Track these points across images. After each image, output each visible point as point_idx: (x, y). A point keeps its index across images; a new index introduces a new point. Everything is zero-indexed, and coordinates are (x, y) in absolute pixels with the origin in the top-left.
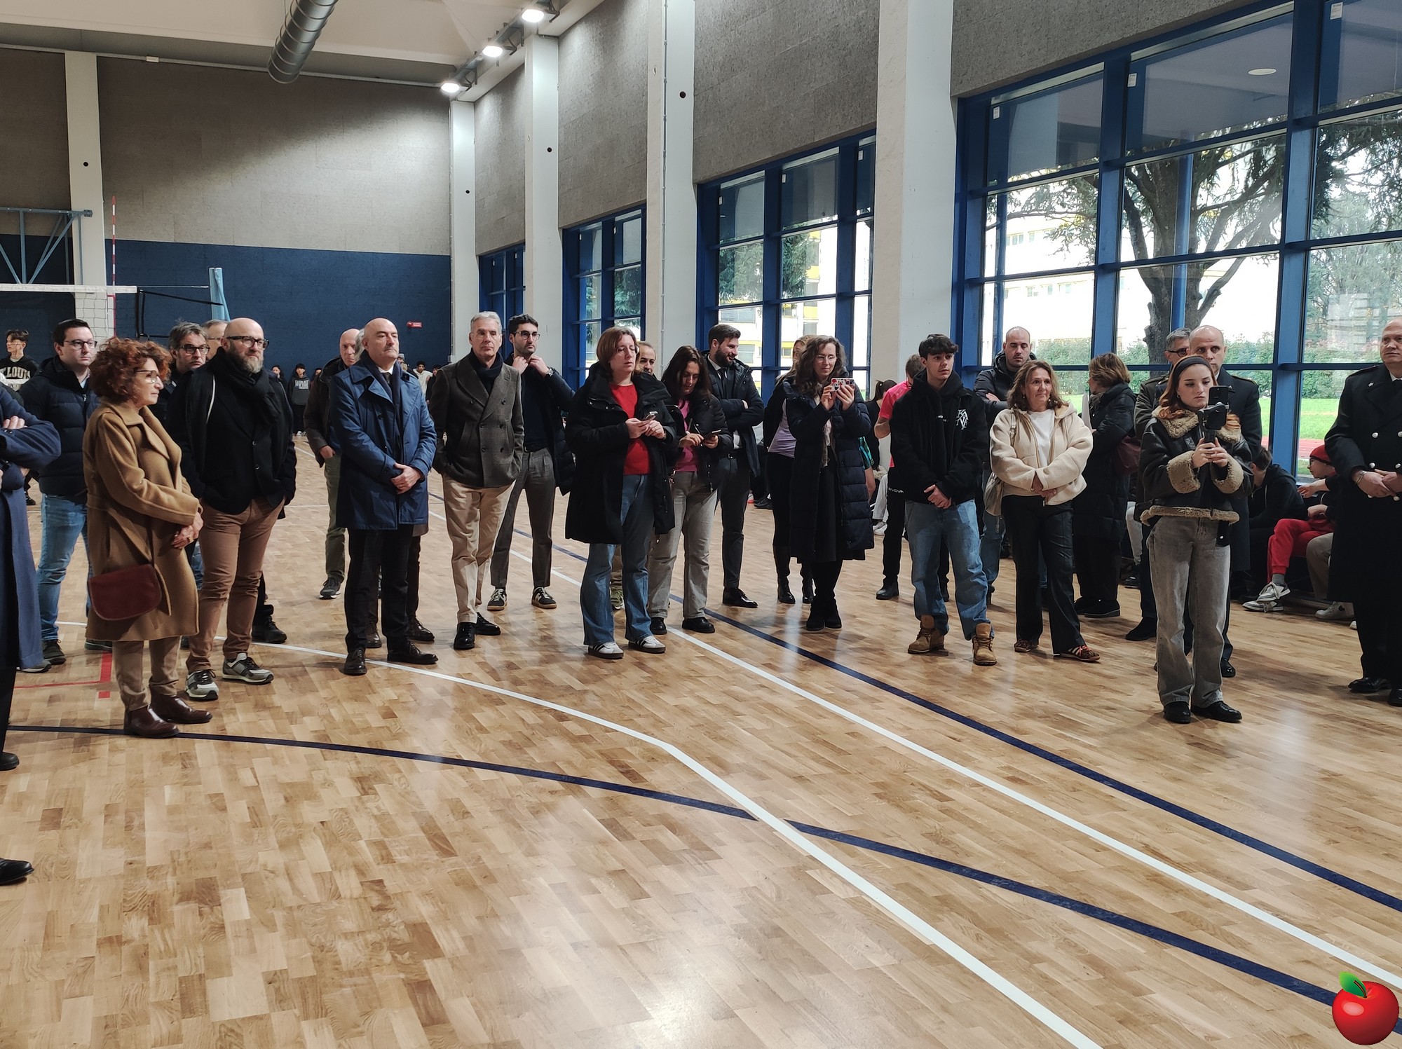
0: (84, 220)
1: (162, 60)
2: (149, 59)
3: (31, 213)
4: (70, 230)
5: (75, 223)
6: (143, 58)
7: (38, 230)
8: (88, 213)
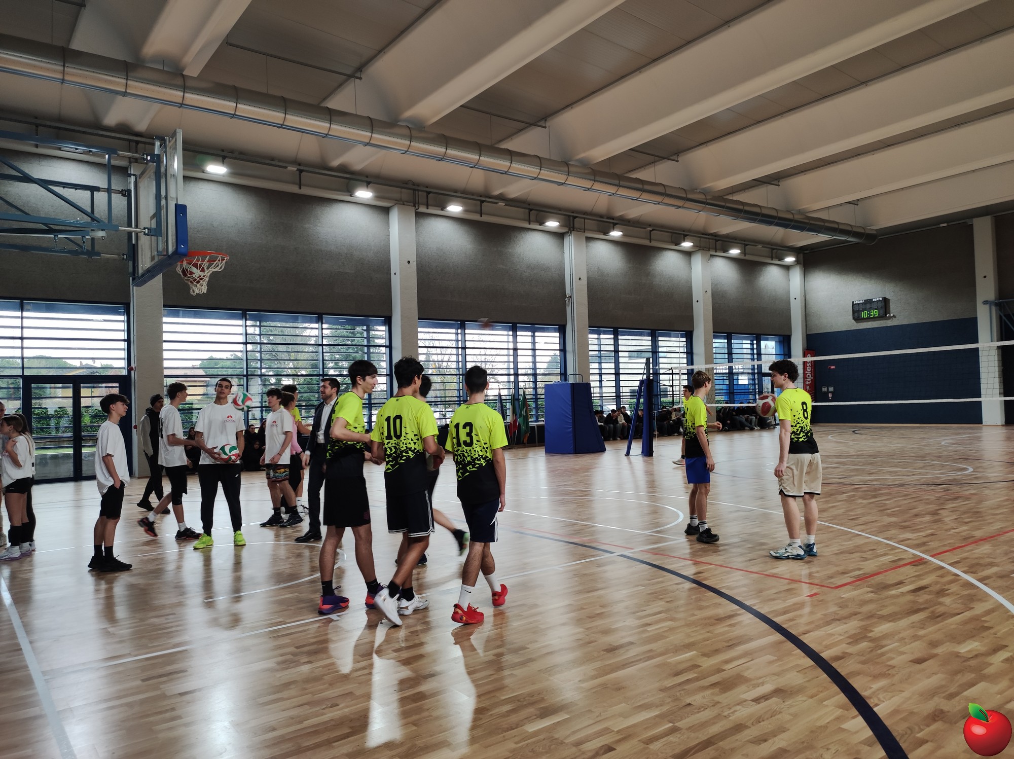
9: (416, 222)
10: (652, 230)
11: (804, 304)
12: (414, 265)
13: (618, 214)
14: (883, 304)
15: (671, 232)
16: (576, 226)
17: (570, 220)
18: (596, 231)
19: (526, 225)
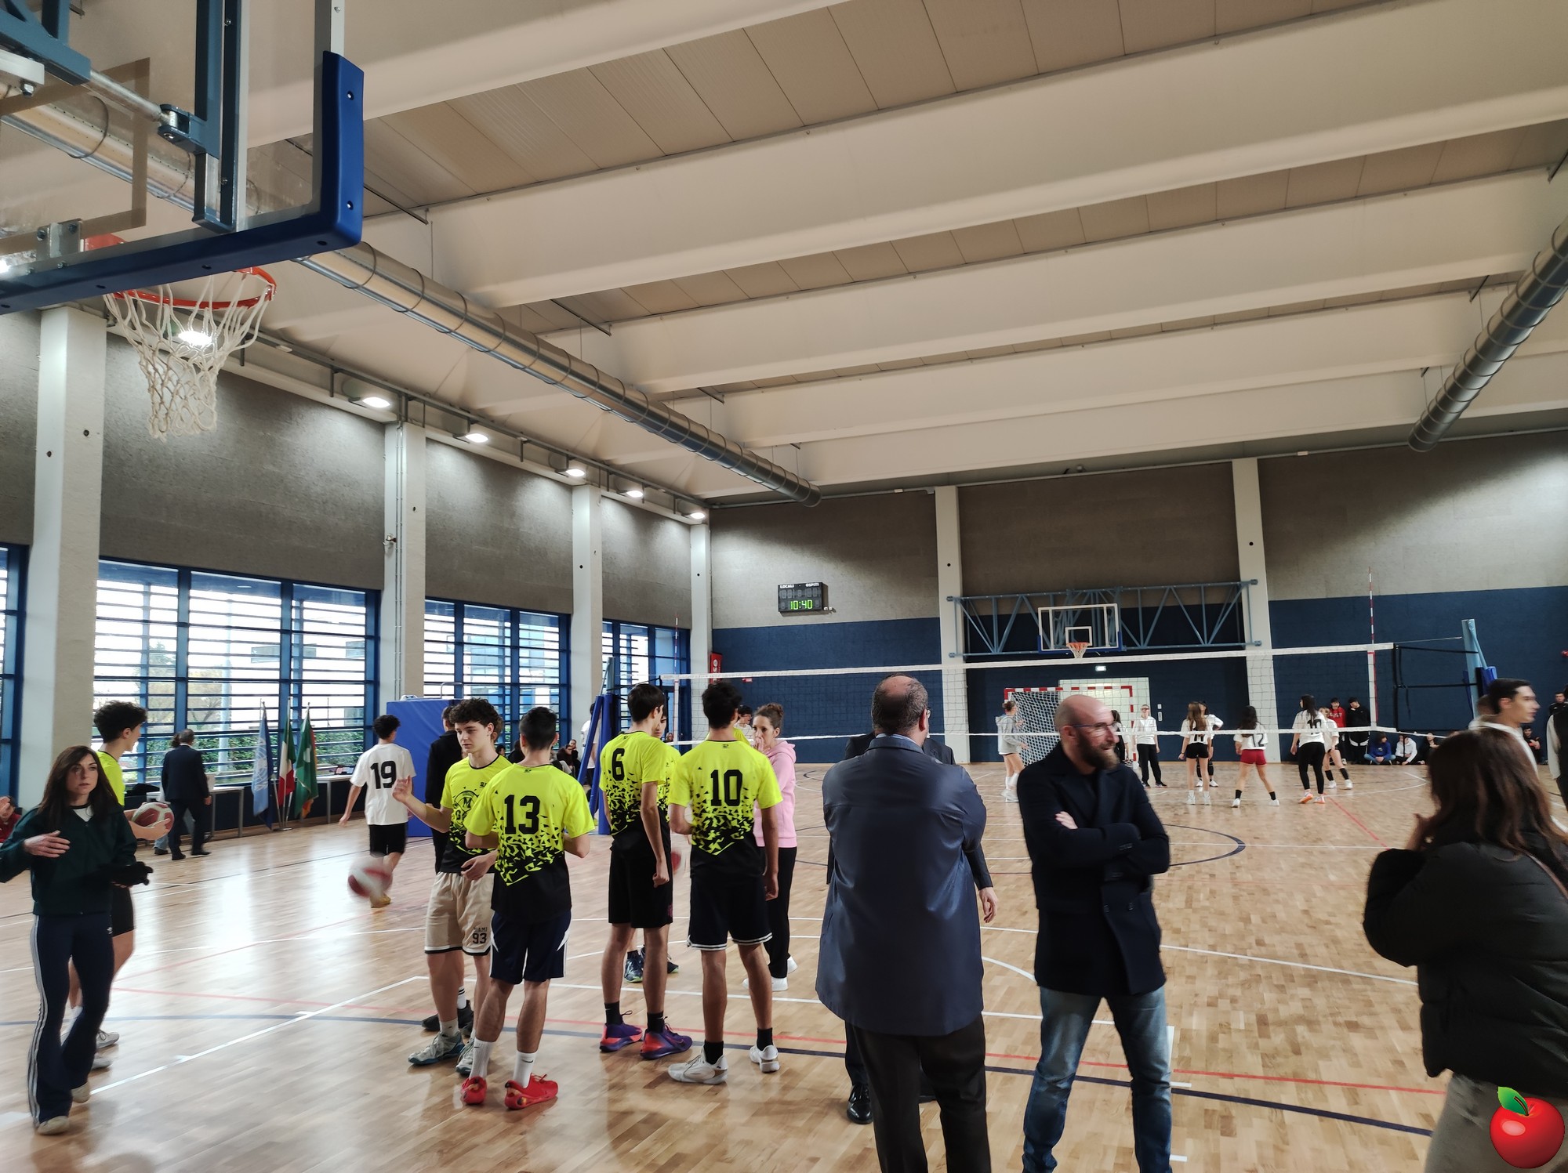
0: (1252, 588)
1: (1311, 453)
2: (1300, 454)
3: (1209, 587)
4: (1240, 597)
5: (1244, 592)
6: (1294, 454)
7: (1215, 599)
8: (1254, 582)
9: (108, 354)
10: (525, 442)
11: (710, 585)
12: (97, 441)
13: (480, 405)
14: (820, 592)
15: (548, 449)
16: (410, 414)
17: (400, 401)
18: (436, 427)
19: (325, 398)
